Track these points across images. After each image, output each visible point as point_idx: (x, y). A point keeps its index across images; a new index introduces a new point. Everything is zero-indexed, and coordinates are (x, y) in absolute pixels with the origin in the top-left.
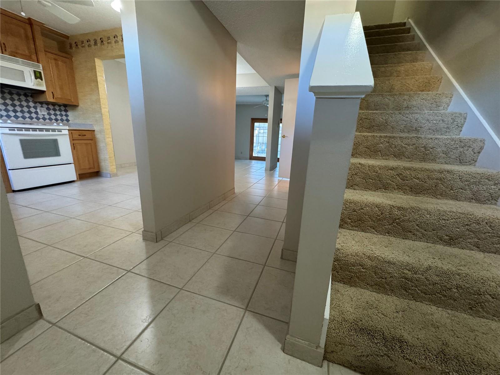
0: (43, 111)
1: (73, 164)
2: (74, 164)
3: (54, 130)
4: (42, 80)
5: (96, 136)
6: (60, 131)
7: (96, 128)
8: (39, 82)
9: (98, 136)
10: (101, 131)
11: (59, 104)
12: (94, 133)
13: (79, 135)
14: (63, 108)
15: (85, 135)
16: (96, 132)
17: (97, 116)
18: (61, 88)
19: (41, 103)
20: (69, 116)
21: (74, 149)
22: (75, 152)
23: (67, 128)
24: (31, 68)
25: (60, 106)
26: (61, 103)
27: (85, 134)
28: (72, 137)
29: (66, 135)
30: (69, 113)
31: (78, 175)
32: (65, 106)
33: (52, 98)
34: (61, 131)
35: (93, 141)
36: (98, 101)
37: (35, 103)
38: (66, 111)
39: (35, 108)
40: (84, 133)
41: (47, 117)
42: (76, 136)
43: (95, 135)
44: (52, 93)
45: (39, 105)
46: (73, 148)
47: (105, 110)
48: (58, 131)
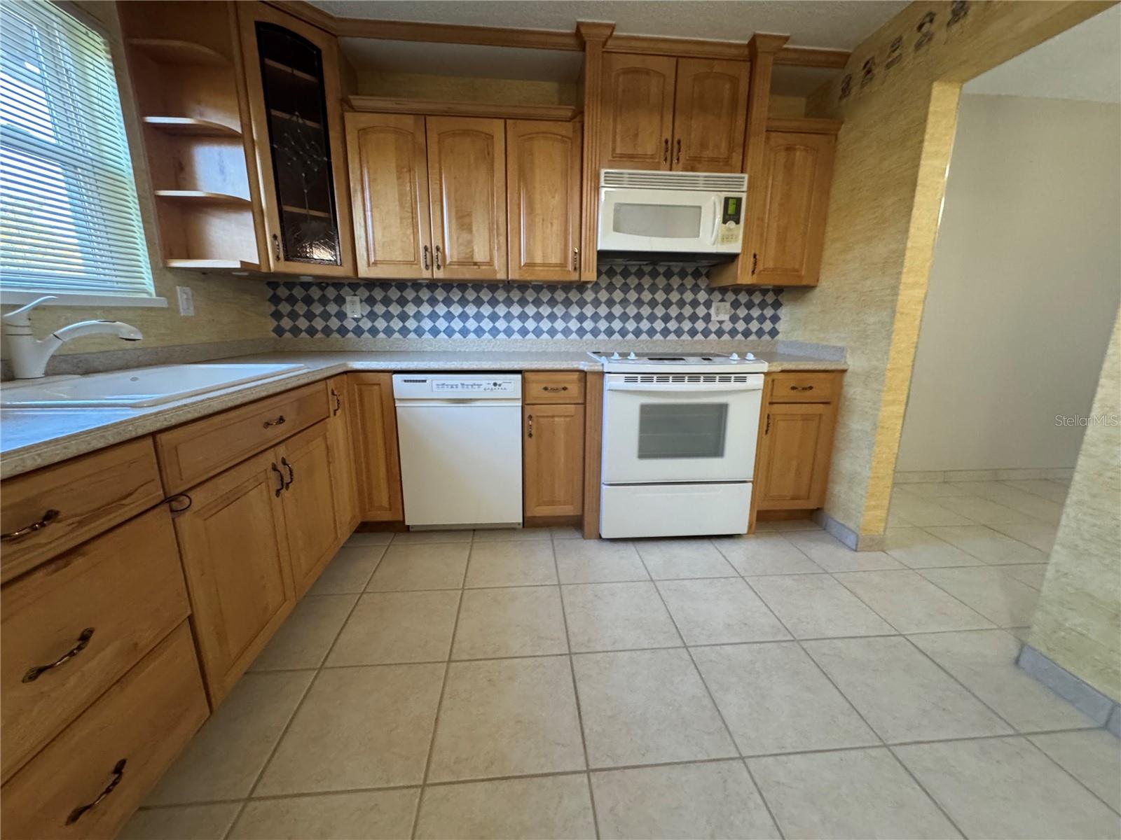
0: (723, 311)
1: (751, 484)
2: (753, 484)
3: (725, 377)
4: (737, 222)
5: (845, 389)
6: (741, 378)
7: (853, 363)
8: (730, 230)
9: (855, 391)
10: (872, 377)
11: (763, 287)
12: (841, 381)
13: (793, 388)
14: (770, 298)
15: (811, 388)
16: (847, 378)
17: (872, 320)
18: (782, 240)
19: (723, 290)
20: (780, 319)
21: (767, 432)
22: (766, 438)
23: (765, 367)
24: (719, 193)
25: (764, 292)
26: (769, 285)
27: (809, 386)
28: (771, 395)
29: (754, 390)
30: (783, 312)
31: (755, 515)
32: (778, 290)
33: (750, 273)
34: (743, 380)
35: (829, 407)
36: (896, 260)
37: (710, 291)
38: (777, 305)
39: (708, 304)
40: (810, 380)
41: (727, 326)
42: (783, 392)
43: (841, 387)
44: (755, 256)
45: (717, 296)
46: (765, 428)
47: (911, 294)
48: (737, 380)
